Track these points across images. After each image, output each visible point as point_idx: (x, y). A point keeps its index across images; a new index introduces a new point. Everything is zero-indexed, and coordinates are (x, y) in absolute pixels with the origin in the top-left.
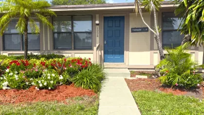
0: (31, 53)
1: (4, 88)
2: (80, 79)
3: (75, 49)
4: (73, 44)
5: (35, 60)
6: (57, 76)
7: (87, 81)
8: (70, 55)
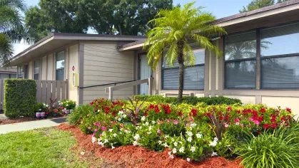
0: (192, 94)
1: (135, 143)
2: (253, 152)
3: (262, 88)
4: (258, 79)
5: (186, 105)
6: (207, 138)
7: (270, 163)
8: (253, 99)
